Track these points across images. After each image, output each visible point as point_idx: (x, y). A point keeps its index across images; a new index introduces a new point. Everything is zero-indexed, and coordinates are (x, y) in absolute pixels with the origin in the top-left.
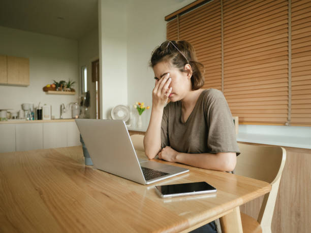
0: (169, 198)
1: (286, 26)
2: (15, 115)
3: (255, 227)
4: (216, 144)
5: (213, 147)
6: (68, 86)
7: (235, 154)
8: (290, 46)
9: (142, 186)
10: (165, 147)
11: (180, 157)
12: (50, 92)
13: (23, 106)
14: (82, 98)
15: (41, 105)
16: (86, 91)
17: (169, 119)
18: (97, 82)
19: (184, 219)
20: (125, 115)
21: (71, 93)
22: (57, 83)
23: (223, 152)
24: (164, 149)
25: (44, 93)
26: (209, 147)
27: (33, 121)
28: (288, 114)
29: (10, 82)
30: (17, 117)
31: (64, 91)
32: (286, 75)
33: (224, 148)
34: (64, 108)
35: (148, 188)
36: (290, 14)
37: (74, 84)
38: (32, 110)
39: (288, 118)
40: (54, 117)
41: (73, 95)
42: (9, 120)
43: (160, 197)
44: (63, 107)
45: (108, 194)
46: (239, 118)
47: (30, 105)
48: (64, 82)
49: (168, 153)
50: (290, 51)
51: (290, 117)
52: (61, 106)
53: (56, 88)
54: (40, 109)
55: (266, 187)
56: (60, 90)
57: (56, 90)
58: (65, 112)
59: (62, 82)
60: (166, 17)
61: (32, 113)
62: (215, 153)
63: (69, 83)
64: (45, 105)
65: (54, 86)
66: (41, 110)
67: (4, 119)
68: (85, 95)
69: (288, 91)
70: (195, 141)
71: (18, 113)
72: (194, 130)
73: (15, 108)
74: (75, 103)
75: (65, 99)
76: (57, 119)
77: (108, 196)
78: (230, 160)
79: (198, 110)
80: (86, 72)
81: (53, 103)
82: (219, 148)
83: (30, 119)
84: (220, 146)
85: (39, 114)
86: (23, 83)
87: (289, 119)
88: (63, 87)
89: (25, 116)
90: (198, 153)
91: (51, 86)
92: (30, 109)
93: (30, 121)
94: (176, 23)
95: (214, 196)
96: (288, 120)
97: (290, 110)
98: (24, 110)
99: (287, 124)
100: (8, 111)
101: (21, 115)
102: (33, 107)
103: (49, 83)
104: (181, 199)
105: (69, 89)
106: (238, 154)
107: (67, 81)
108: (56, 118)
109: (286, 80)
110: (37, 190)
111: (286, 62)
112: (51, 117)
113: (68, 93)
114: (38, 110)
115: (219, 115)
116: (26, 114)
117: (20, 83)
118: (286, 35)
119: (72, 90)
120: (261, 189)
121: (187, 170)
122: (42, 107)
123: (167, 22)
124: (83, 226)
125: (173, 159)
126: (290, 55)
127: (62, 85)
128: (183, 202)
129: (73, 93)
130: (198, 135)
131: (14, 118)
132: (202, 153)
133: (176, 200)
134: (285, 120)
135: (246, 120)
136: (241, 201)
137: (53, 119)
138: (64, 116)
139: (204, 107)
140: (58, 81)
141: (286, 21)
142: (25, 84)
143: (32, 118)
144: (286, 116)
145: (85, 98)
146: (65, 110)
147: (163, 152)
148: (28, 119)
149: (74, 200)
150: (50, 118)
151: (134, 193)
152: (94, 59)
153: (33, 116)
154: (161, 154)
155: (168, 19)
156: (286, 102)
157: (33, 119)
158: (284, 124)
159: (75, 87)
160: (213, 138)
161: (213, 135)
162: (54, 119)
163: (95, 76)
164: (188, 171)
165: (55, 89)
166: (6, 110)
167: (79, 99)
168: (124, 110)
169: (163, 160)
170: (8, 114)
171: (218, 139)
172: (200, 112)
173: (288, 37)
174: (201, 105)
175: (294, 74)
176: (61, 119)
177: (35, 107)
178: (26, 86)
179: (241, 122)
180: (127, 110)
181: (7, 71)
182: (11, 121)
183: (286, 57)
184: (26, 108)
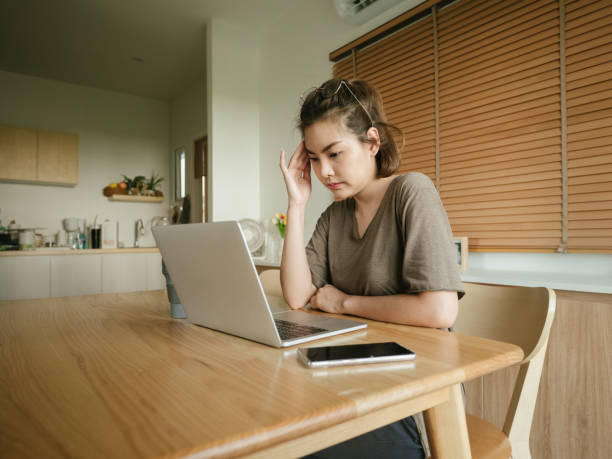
0: (323, 369)
1: (555, 65)
2: (51, 240)
4: (418, 276)
5: (413, 281)
6: (150, 187)
7: (455, 295)
8: (564, 102)
9: (271, 350)
10: (323, 286)
11: (352, 303)
12: (115, 196)
13: (65, 224)
14: (176, 208)
15: (98, 222)
16: (183, 195)
17: (331, 233)
18: (203, 178)
19: (346, 400)
20: (254, 238)
21: (154, 198)
22: (130, 181)
23: (432, 290)
24: (321, 289)
25: (106, 198)
26: (405, 283)
27: (81, 251)
28: (562, 230)
29: (42, 178)
30: (55, 244)
31: (143, 195)
32: (557, 157)
33: (432, 283)
34: (142, 227)
35: (286, 354)
36: (563, 42)
37: (160, 183)
38: (82, 229)
39: (561, 238)
40: (122, 244)
41: (160, 202)
42: (38, 249)
43: (305, 366)
44: (140, 226)
45: (207, 361)
46: (469, 239)
47: (78, 220)
48: (143, 178)
49: (329, 297)
50: (564, 110)
51: (566, 235)
52: (137, 224)
53: (128, 188)
54: (97, 228)
55: (512, 353)
56: (134, 194)
57: (127, 194)
58: (143, 235)
59: (139, 179)
60: (331, 54)
61: (82, 236)
62: (417, 293)
63: (152, 180)
64: (107, 220)
65: (123, 186)
66: (99, 231)
67: (30, 246)
68: (182, 203)
69: (561, 187)
70: (379, 271)
71: (57, 237)
73: (51, 228)
74: (162, 219)
75: (142, 210)
76: (128, 248)
77: (204, 364)
78: (445, 307)
79: (386, 213)
80: (183, 162)
81: (122, 218)
82: (423, 283)
83: (78, 248)
84: (425, 278)
85: (94, 239)
86: (66, 180)
87: (564, 239)
88: (141, 188)
89: (68, 241)
90: (385, 294)
91: (119, 185)
92: (79, 229)
93: (77, 251)
94: (350, 64)
95: (412, 366)
96: (562, 242)
97: (565, 222)
98: (68, 231)
99: (560, 250)
100: (37, 232)
101: (62, 240)
102: (85, 225)
103: (115, 179)
104: (346, 371)
105: (151, 192)
106: (461, 295)
107: (148, 177)
108: (126, 245)
109: (557, 166)
110: (73, 355)
111: (557, 132)
112: (118, 243)
113: (149, 198)
114: (93, 231)
116: (71, 238)
117: (60, 180)
118: (556, 82)
119: (158, 194)
120: (501, 356)
121: (363, 324)
122: (101, 226)
123: (333, 64)
124: (153, 410)
125: (338, 308)
126: (564, 119)
127: (138, 185)
128: (351, 376)
129: (159, 199)
130: (385, 260)
131: (47, 245)
132: (392, 294)
133: (334, 373)
134: (557, 242)
135: (482, 243)
137: (120, 246)
138: (142, 242)
140: (133, 178)
141: (556, 56)
142: (73, 182)
143: (81, 246)
144: (558, 234)
145: (181, 209)
146: (143, 231)
147: (319, 295)
148: (74, 247)
149: (140, 370)
150: (115, 246)
151: (257, 360)
152: (199, 136)
153: (84, 242)
154: (315, 300)
155: (337, 57)
156: (558, 209)
157: (84, 248)
158: (555, 250)
159: (162, 187)
160: (413, 264)
161: (412, 258)
162: (122, 248)
163: (200, 167)
164: (365, 326)
165: (125, 192)
166: (34, 230)
167: (169, 211)
168: (252, 228)
169: (319, 310)
170: (38, 239)
173: (559, 85)
174: (390, 204)
175: (573, 155)
176: (136, 247)
177: (88, 225)
178: (71, 186)
179: (473, 248)
180: (258, 227)
181: (37, 157)
182: (43, 250)
183: (557, 124)
184: (72, 226)
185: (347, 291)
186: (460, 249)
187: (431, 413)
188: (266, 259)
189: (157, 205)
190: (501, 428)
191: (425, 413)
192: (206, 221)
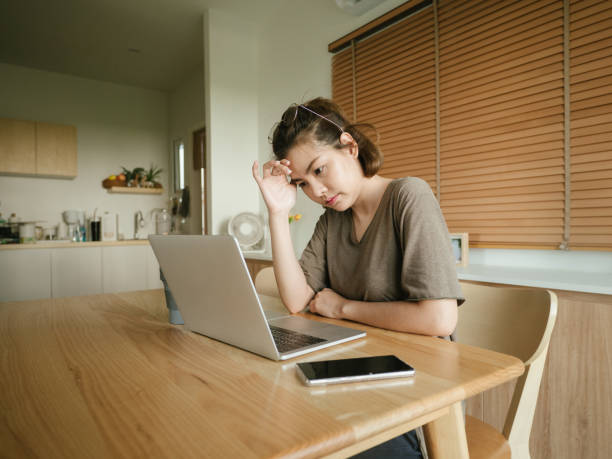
0: (321, 387)
1: (559, 58)
2: (51, 233)
3: (498, 445)
4: (417, 283)
5: (412, 290)
6: (150, 178)
7: (455, 303)
8: (567, 96)
9: (273, 363)
10: (321, 290)
11: (351, 309)
12: (114, 189)
13: (65, 216)
14: (175, 200)
15: (98, 215)
16: (182, 187)
17: (329, 236)
18: (202, 170)
19: (344, 426)
20: (253, 232)
21: (154, 190)
22: (129, 173)
23: (432, 298)
24: (319, 293)
25: (105, 190)
26: (405, 290)
27: (82, 243)
28: (564, 227)
29: (41, 171)
30: (55, 237)
31: (141, 186)
32: (560, 153)
33: (431, 291)
34: (142, 219)
35: (285, 367)
36: (567, 35)
37: (160, 174)
38: (82, 222)
39: (563, 235)
40: (122, 235)
41: (160, 194)
42: (38, 242)
43: (303, 384)
44: (139, 218)
45: (205, 377)
46: (470, 235)
47: (77, 213)
48: (142, 170)
49: (328, 302)
50: (567, 105)
51: (567, 232)
52: (136, 216)
53: (127, 180)
54: (97, 220)
55: (513, 367)
56: (134, 186)
57: (126, 186)
58: (142, 227)
59: (138, 171)
60: (330, 45)
61: (82, 228)
62: (416, 301)
63: (151, 171)
64: (107, 213)
65: (123, 178)
66: (99, 223)
67: (30, 239)
68: (181, 194)
69: (564, 183)
70: (378, 278)
71: (57, 229)
72: (375, 258)
73: (51, 220)
74: (162, 210)
75: (143, 202)
76: (128, 240)
77: (204, 382)
78: (444, 315)
79: (383, 218)
80: (182, 152)
81: (122, 211)
82: (423, 291)
83: (78, 240)
84: (424, 287)
85: (94, 231)
86: (64, 173)
87: (566, 236)
88: (140, 179)
89: (68, 234)
90: (383, 300)
91: (118, 177)
92: (79, 222)
93: (77, 244)
94: (349, 56)
95: (411, 382)
96: (564, 239)
97: (567, 219)
98: (68, 224)
99: (562, 247)
100: (38, 225)
101: (62, 233)
102: (85, 216)
103: (114, 171)
104: (345, 389)
105: (150, 183)
106: (460, 302)
107: (147, 169)
108: (126, 237)
109: (560, 162)
110: (71, 369)
111: (560, 127)
112: (118, 235)
113: (149, 190)
114: (93, 224)
115: (422, 228)
116: (71, 231)
117: (59, 172)
118: (560, 75)
119: (157, 186)
120: (503, 371)
121: (362, 333)
122: (100, 218)
123: (332, 55)
124: (149, 437)
125: (337, 313)
126: (567, 113)
127: (137, 176)
128: (348, 394)
129: (159, 190)
130: (384, 266)
131: (48, 238)
132: (392, 300)
133: (334, 390)
134: (559, 239)
135: (482, 238)
136: (461, 392)
137: (121, 239)
138: (143, 234)
139: (393, 212)
140: (131, 170)
141: (559, 49)
142: (71, 174)
143: (81, 239)
144: (561, 231)
145: (181, 200)
146: (142, 222)
147: (317, 300)
148: (74, 239)
149: (137, 389)
150: (114, 239)
151: (255, 376)
152: (196, 127)
153: (84, 234)
154: (314, 305)
155: (335, 48)
156: (561, 205)
157: (84, 240)
158: (557, 247)
159: (161, 179)
160: (412, 272)
161: (412, 266)
162: (122, 240)
163: (199, 159)
164: (364, 335)
165: (124, 184)
166: (34, 223)
167: (169, 203)
168: (252, 222)
169: (318, 315)
170: (38, 231)
171: (420, 273)
172: (387, 223)
173: (563, 79)
174: (388, 209)
175: (575, 151)
176: (136, 239)
177: (87, 217)
178: (71, 178)
179: (473, 244)
180: (259, 223)
181: (36, 150)
182: (44, 243)
183: (560, 118)
184: (72, 219)
185: (346, 295)
186: (460, 245)
187: (430, 427)
188: (266, 252)
189: (157, 197)
190: (501, 430)
191: (425, 428)
192: (206, 233)
